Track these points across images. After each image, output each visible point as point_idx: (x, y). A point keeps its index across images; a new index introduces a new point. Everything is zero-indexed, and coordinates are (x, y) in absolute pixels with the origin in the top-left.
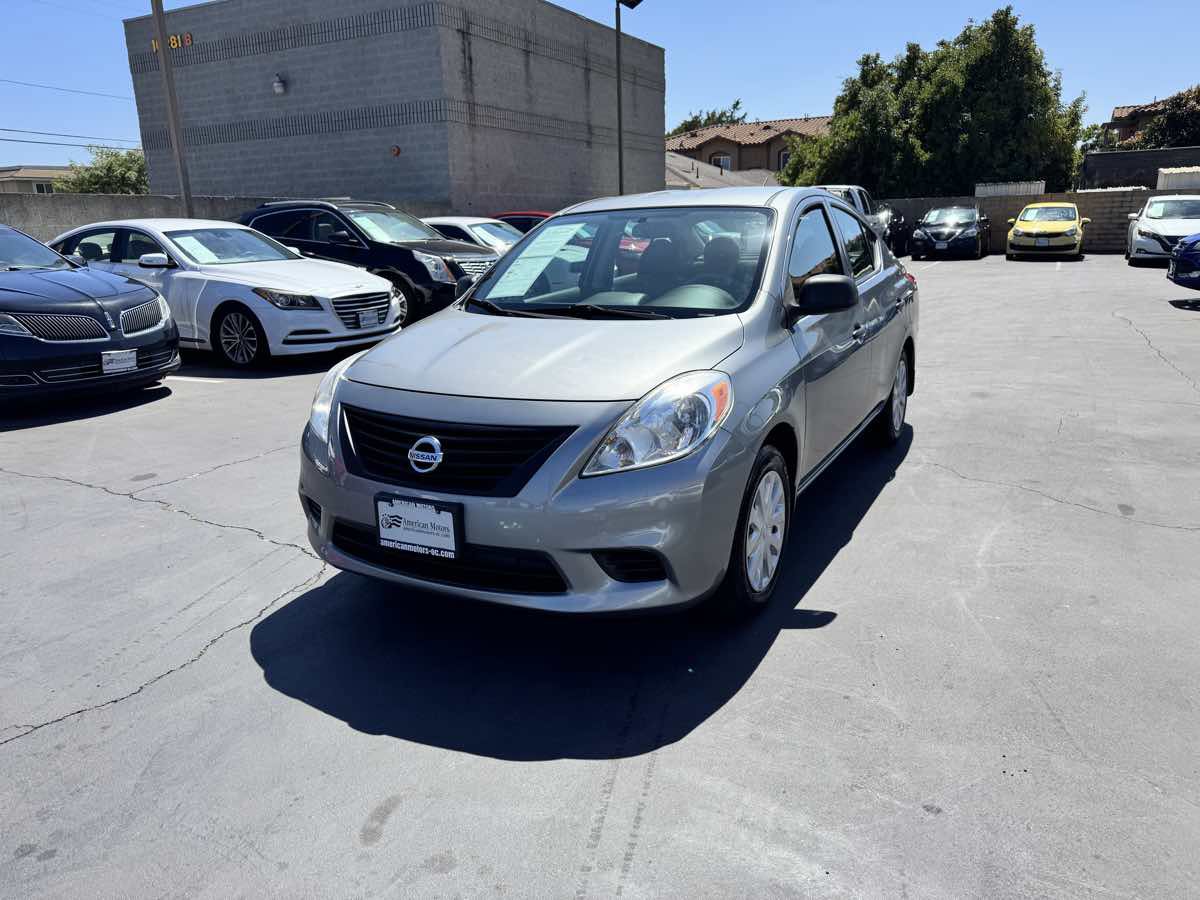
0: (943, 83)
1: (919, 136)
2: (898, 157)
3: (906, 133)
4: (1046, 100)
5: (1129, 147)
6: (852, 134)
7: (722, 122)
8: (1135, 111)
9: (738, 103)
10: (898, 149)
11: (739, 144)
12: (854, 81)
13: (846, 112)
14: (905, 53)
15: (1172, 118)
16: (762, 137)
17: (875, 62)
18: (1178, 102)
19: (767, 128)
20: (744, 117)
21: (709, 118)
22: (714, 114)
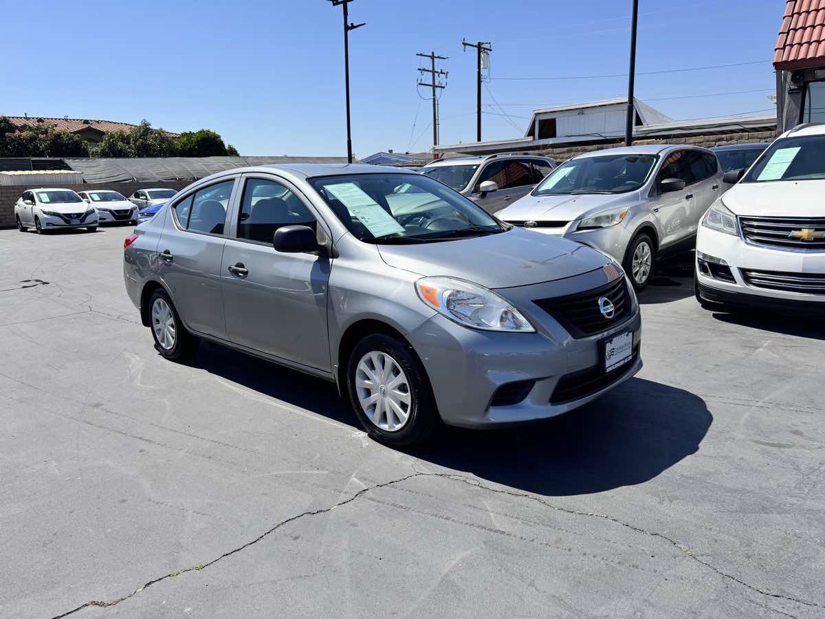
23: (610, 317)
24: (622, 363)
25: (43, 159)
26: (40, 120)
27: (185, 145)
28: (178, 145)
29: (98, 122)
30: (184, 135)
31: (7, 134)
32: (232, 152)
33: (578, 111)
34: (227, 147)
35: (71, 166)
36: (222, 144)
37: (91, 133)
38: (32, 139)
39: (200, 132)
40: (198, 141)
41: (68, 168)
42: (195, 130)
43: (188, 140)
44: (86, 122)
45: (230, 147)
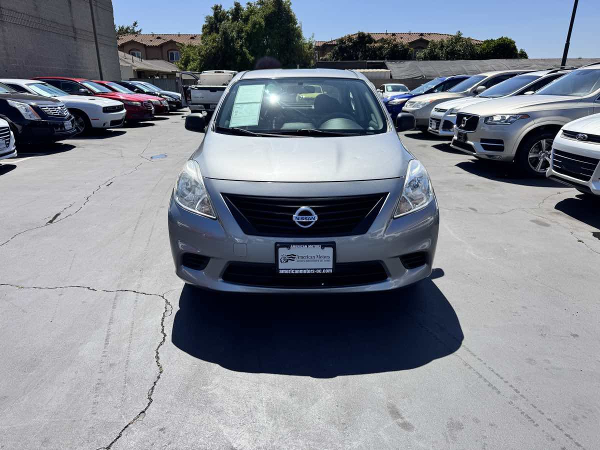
0: (255, 24)
1: (248, 48)
2: (239, 58)
3: (241, 46)
4: (299, 36)
5: (326, 60)
6: (215, 44)
7: (127, 32)
8: (325, 44)
9: (136, 23)
10: (237, 54)
11: (145, 45)
12: (211, 18)
13: (210, 33)
14: (234, 7)
15: (340, 48)
16: (157, 43)
17: (220, 9)
18: (341, 41)
19: (159, 38)
20: (140, 31)
21: (120, 29)
22: (123, 27)
23: (302, 226)
26: (394, 35)
27: (484, 50)
28: (478, 50)
29: (429, 34)
30: (486, 42)
31: (367, 45)
32: (523, 55)
34: (518, 51)
35: (388, 67)
36: (515, 48)
37: (421, 43)
38: (381, 48)
39: (500, 39)
40: (495, 47)
41: (386, 68)
42: (495, 38)
43: (487, 46)
44: (422, 35)
45: (521, 50)
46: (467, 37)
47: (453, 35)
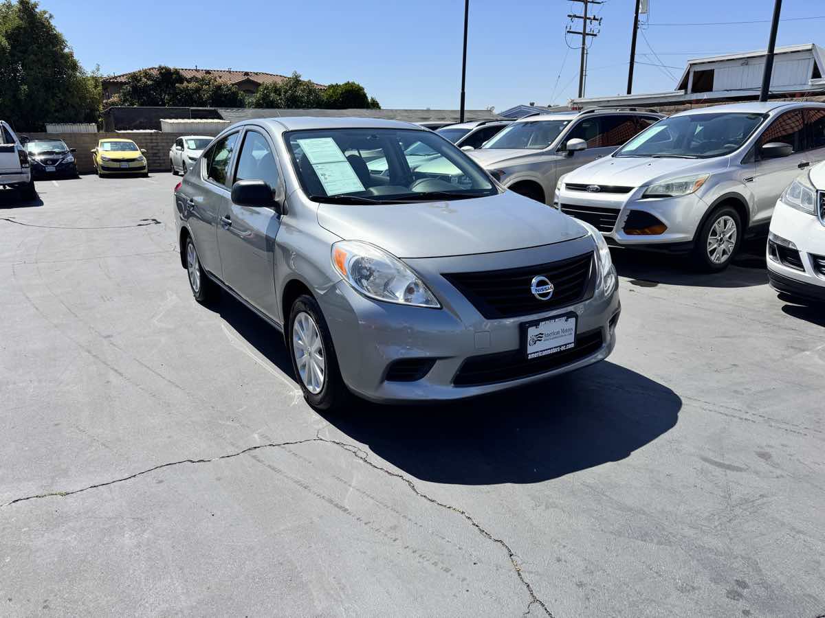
23: (543, 299)
24: (555, 351)
25: (206, 108)
26: (208, 72)
27: (331, 96)
28: (324, 96)
29: (256, 74)
30: (331, 87)
31: (177, 85)
32: (374, 105)
33: (741, 62)
34: (369, 99)
35: (222, 116)
36: (365, 95)
37: (249, 84)
38: (198, 90)
39: (346, 84)
40: (342, 94)
41: (220, 118)
42: (341, 83)
43: (334, 92)
44: (246, 74)
45: (372, 99)
46: (306, 80)
47: (289, 77)
